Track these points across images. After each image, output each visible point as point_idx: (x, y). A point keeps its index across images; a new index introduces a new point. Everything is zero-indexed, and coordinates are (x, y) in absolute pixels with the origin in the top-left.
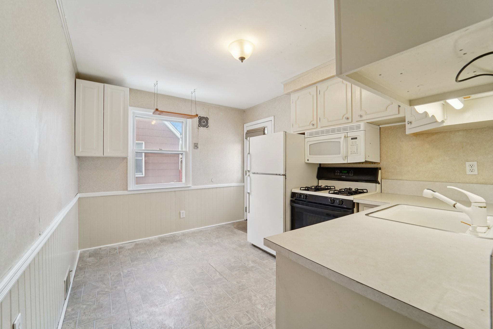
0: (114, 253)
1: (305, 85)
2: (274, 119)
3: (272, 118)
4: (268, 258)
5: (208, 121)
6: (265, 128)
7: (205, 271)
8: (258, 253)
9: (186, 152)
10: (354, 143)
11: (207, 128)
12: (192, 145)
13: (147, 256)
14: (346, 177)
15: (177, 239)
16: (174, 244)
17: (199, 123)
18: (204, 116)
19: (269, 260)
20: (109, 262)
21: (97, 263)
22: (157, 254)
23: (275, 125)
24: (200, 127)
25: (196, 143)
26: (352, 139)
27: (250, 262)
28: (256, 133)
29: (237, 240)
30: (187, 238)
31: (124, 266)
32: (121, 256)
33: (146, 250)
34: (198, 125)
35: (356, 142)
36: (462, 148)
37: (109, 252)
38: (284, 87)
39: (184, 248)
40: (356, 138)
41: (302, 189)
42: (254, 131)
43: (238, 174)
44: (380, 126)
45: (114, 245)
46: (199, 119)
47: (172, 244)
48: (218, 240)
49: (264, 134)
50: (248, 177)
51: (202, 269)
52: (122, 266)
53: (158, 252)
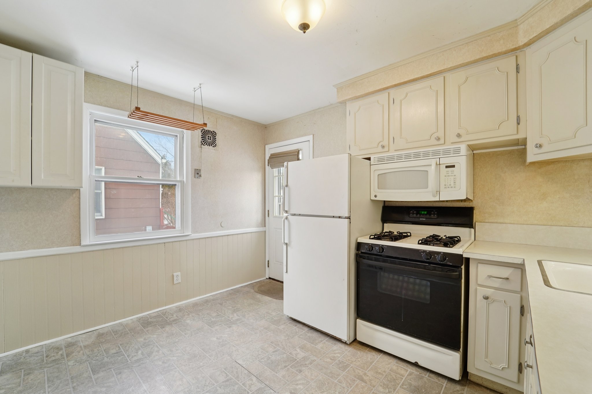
0: (57, 357)
1: (373, 90)
2: (313, 139)
3: (310, 138)
4: (320, 339)
5: (216, 137)
6: (300, 151)
7: (232, 377)
8: (304, 332)
9: (182, 182)
10: (450, 172)
11: (213, 147)
12: (191, 172)
13: (122, 357)
14: (427, 219)
15: (171, 319)
16: (168, 328)
17: (202, 140)
18: (209, 130)
19: (324, 343)
20: (46, 380)
21: (20, 386)
22: (140, 352)
23: (315, 147)
24: (204, 145)
25: (198, 169)
26: (447, 167)
27: (298, 350)
28: (285, 157)
29: (266, 313)
30: (187, 315)
31: (78, 385)
32: (71, 363)
33: (120, 346)
34: (201, 142)
35: (453, 172)
36: (589, 182)
37: (47, 357)
38: (337, 91)
39: (185, 334)
40: (453, 166)
41: (372, 237)
42: (281, 154)
43: (256, 215)
44: (474, 152)
45: (57, 342)
46: (202, 134)
47: (164, 329)
48: (238, 316)
49: (298, 159)
50: (285, 220)
51: (226, 373)
52: (75, 384)
53: (141, 348)
